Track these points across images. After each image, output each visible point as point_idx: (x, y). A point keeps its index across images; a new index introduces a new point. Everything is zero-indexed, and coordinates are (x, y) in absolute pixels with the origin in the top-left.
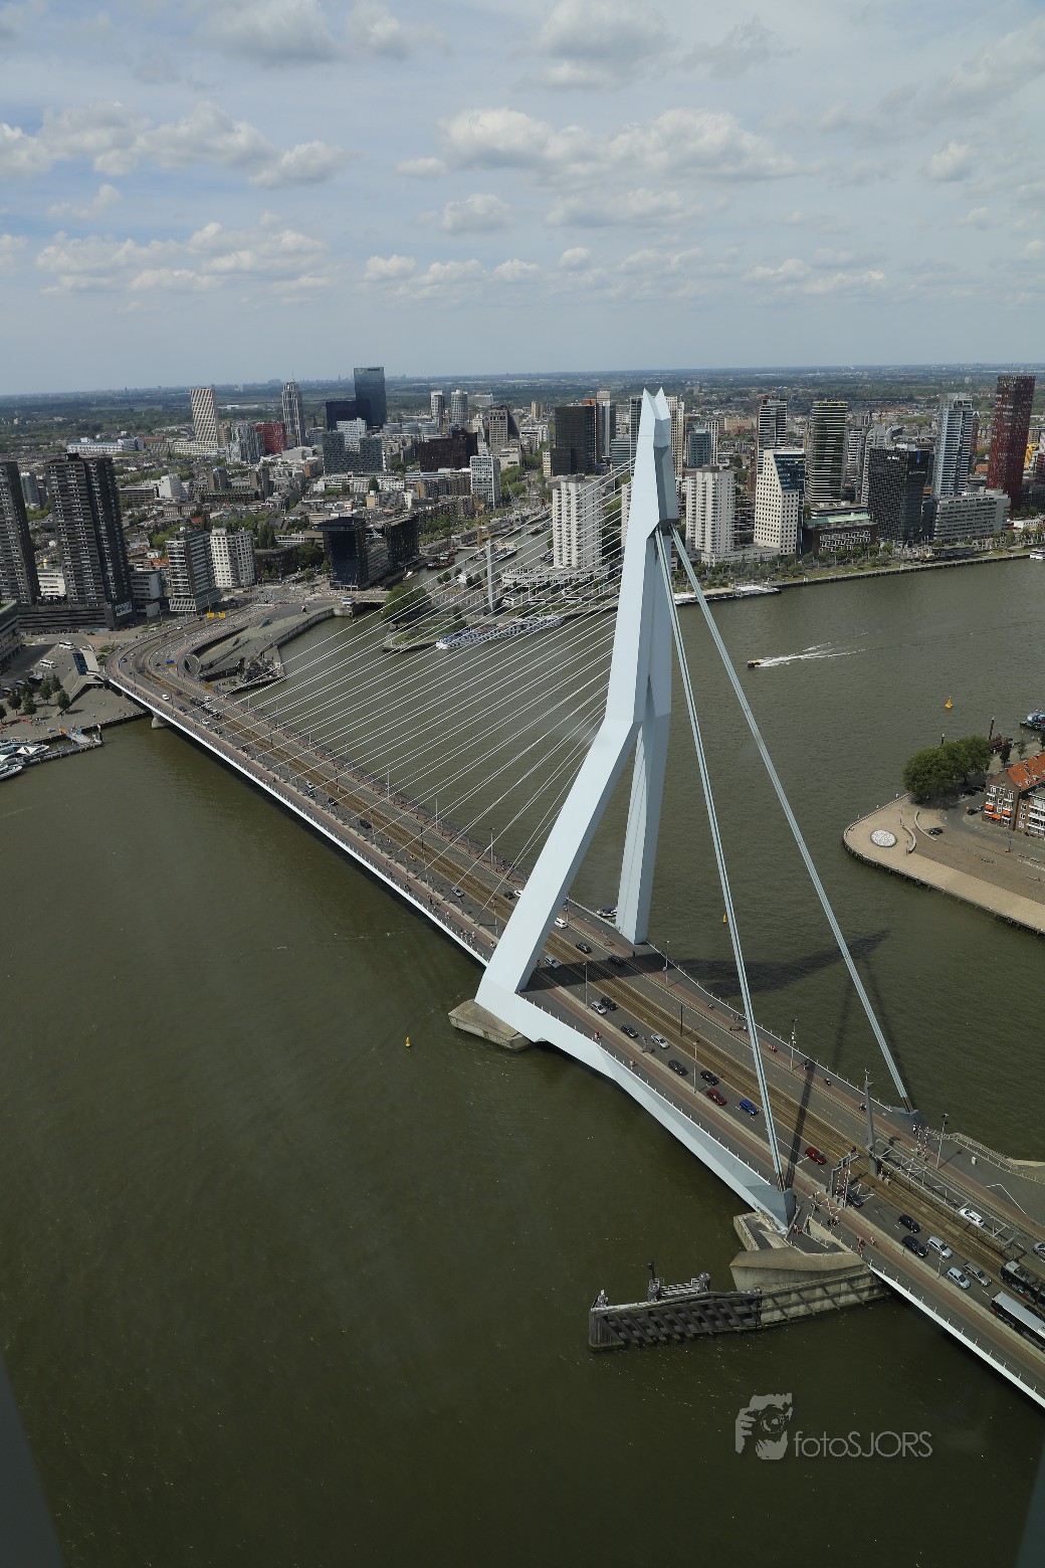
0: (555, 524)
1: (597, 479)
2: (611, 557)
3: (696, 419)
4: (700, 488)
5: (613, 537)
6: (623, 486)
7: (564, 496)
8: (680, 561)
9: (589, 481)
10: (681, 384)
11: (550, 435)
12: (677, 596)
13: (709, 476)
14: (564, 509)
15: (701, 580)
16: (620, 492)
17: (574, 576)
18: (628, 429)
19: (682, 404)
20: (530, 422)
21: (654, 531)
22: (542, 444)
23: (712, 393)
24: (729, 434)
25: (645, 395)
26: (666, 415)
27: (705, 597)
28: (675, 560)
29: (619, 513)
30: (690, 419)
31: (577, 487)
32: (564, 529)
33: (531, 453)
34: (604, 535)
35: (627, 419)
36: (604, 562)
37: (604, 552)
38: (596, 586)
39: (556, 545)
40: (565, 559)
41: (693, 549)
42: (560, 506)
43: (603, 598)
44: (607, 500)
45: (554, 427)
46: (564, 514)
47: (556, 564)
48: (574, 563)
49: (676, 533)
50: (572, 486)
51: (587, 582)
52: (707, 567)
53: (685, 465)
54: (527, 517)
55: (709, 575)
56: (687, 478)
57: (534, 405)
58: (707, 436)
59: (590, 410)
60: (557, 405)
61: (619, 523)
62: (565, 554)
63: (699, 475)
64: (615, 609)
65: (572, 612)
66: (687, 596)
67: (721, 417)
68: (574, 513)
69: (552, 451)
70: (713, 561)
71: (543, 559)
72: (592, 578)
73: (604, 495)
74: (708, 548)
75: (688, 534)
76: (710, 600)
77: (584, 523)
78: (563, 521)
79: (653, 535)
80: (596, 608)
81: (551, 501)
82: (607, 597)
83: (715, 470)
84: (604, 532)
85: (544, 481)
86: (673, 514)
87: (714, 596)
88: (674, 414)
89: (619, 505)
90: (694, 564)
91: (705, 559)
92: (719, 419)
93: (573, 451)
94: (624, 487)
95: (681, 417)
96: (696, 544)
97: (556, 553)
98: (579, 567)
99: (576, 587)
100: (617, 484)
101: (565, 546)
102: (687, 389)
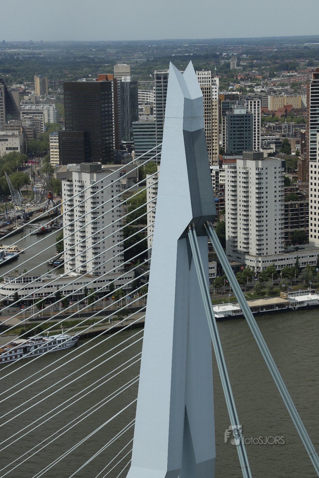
0: (66, 222)
1: (116, 169)
2: (134, 263)
3: (234, 97)
4: (240, 178)
5: (138, 238)
6: (148, 176)
7: (76, 189)
8: (219, 266)
9: (107, 171)
10: (216, 57)
11: (58, 115)
12: (216, 309)
13: (251, 164)
14: (76, 204)
15: (247, 289)
16: (144, 184)
17: (90, 286)
18: (152, 109)
19: (217, 79)
20: (33, 100)
21: (187, 230)
22: (48, 126)
23: (252, 66)
24: (274, 115)
25: (172, 71)
26: (196, 93)
27: (253, 309)
28: (214, 264)
29: (144, 209)
30: (227, 97)
31: (92, 178)
32: (77, 229)
33: (35, 137)
34: (126, 236)
35: (151, 97)
36: (127, 268)
37: (127, 256)
38: (117, 298)
39: (66, 247)
40: (78, 264)
41: (236, 251)
42: (71, 200)
43: (126, 312)
44: (129, 194)
45: (63, 106)
46: (77, 209)
47: (67, 271)
48: (90, 269)
49: (213, 233)
50: (86, 177)
51: (106, 293)
52: (253, 273)
53: (222, 152)
54: (31, 214)
55: (256, 283)
56: (225, 167)
57: (37, 81)
58: (248, 117)
59: (106, 86)
60: (66, 80)
61: (144, 221)
62: (78, 258)
63: (240, 163)
64: (141, 325)
65: (88, 329)
66: (230, 308)
67: (263, 94)
68: (88, 208)
69: (61, 135)
70: (260, 265)
71: (52, 265)
72: (112, 287)
73: (125, 187)
74: (253, 250)
75: (229, 234)
76: (258, 312)
77: (101, 220)
78: (76, 218)
79: (185, 235)
80: (118, 324)
81: (60, 195)
82: (132, 310)
83: (258, 157)
84: (127, 232)
85: (50, 170)
86: (209, 210)
87: (262, 307)
88: (207, 91)
89: (144, 200)
90: (236, 269)
91: (251, 262)
92: (262, 98)
93: (86, 135)
94: (149, 179)
95: (215, 95)
96: (239, 245)
97: (67, 258)
98: (97, 274)
99: (91, 299)
100: (141, 174)
101: (78, 248)
102: (223, 62)
